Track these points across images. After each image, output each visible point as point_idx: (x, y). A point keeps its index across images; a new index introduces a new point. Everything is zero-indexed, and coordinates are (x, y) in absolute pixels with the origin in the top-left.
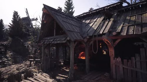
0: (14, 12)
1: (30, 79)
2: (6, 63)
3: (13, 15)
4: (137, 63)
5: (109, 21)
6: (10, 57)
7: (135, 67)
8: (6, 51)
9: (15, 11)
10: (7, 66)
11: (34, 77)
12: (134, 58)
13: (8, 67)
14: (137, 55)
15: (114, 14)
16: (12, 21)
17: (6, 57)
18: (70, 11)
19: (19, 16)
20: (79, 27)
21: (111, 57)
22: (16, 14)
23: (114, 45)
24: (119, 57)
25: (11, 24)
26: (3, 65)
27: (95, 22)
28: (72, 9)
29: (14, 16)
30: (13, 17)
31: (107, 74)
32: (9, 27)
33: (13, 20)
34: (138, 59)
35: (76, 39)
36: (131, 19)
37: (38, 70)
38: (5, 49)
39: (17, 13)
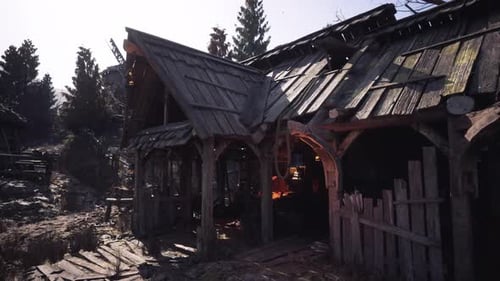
0: (80, 51)
1: (85, 254)
2: (42, 210)
3: (76, 60)
4: (398, 209)
5: (337, 74)
6: (60, 193)
7: (392, 221)
8: (49, 174)
9: (81, 48)
10: (44, 220)
11: (99, 250)
12: (389, 193)
13: (46, 222)
14: (399, 184)
15: (361, 48)
16: (74, 78)
17: (48, 193)
18: (256, 38)
19: (95, 63)
20: (246, 96)
21: (330, 189)
22: (84, 57)
23: (340, 152)
24: (356, 192)
25: (69, 89)
26: (34, 214)
27: (300, 76)
28: (262, 32)
29: (80, 63)
30: (75, 67)
31: (318, 246)
32: (64, 100)
33: (76, 76)
34: (401, 195)
35: (221, 133)
36: (406, 65)
37: (122, 230)
38: (47, 168)
39: (90, 55)
